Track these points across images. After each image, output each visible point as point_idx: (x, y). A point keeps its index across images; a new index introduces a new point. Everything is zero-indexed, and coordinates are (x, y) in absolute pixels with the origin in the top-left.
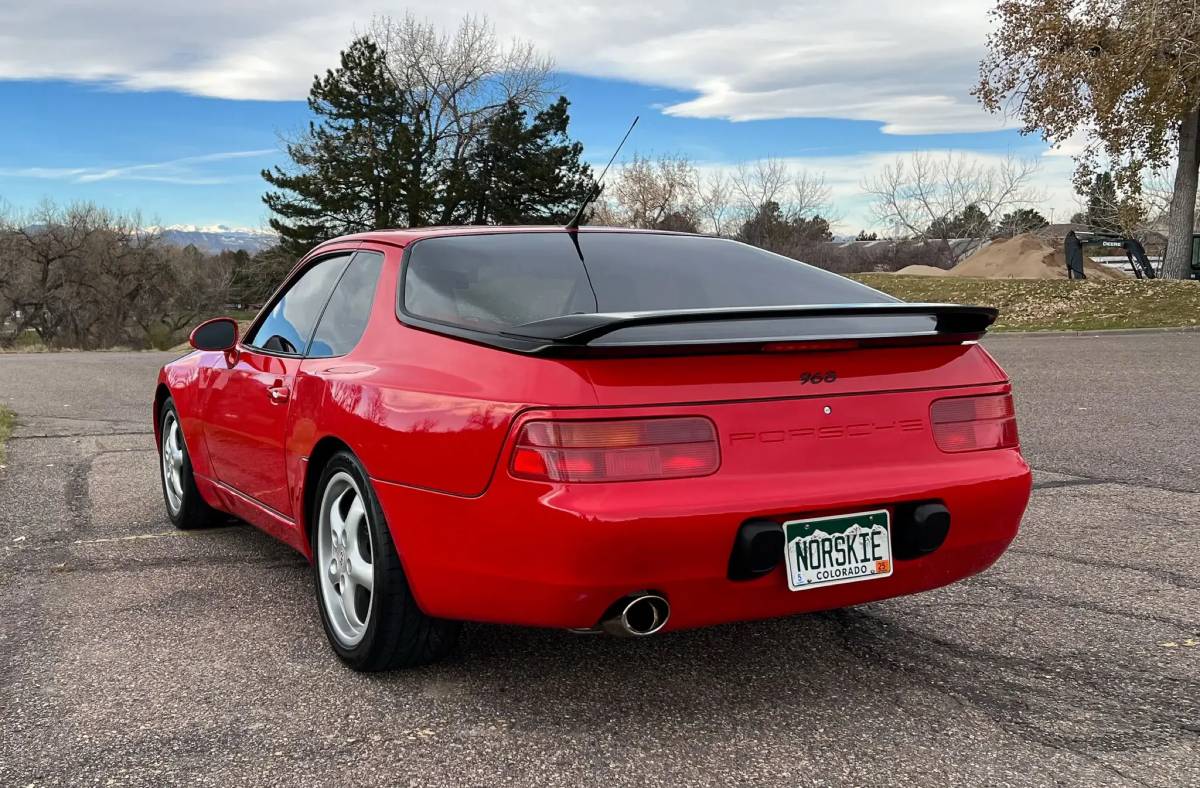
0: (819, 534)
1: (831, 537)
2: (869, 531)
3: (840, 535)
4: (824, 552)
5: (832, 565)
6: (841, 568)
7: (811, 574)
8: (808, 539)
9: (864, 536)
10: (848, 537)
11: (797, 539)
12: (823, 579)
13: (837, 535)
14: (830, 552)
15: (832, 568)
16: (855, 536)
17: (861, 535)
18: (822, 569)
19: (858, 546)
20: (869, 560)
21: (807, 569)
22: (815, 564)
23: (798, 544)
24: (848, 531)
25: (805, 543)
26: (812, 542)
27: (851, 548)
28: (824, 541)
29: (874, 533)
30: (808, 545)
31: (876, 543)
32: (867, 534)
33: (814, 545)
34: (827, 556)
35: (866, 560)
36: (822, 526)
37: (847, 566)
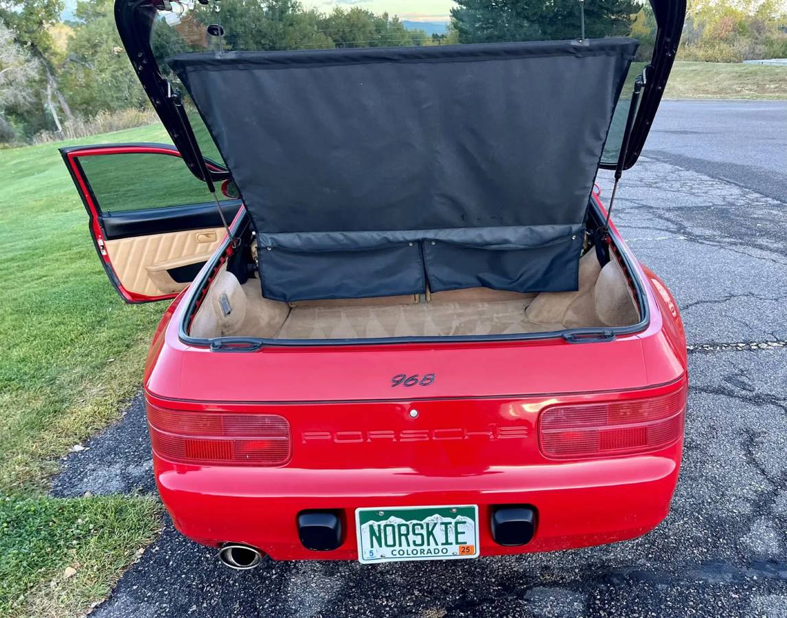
0: (394, 520)
1: (408, 523)
2: (453, 521)
3: (419, 522)
4: (400, 535)
5: (409, 545)
6: (418, 548)
7: (386, 551)
8: (383, 523)
9: (446, 524)
10: (428, 524)
11: (371, 522)
12: (398, 556)
13: (415, 522)
14: (406, 535)
15: (408, 548)
16: (435, 524)
17: (442, 523)
18: (397, 548)
19: (439, 532)
20: (451, 544)
21: (381, 546)
22: (390, 542)
23: (371, 527)
24: (428, 519)
25: (379, 526)
26: (386, 526)
27: (430, 533)
28: (400, 526)
29: (457, 523)
30: (382, 528)
31: (459, 530)
32: (451, 523)
33: (389, 529)
34: (403, 538)
35: (447, 543)
36: (397, 514)
37: (425, 547)
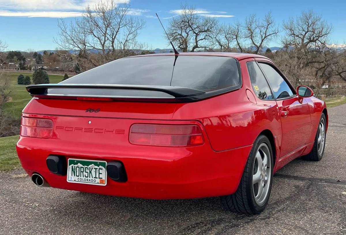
0: (80, 165)
1: (84, 167)
2: (98, 168)
3: (87, 167)
6: (86, 178)
7: (76, 178)
8: (76, 166)
9: (96, 169)
10: (90, 168)
11: (72, 165)
12: (80, 181)
13: (86, 166)
14: (83, 172)
15: (83, 178)
16: (92, 168)
17: (95, 168)
18: (80, 177)
19: (93, 172)
20: (97, 178)
21: (75, 176)
22: (78, 175)
23: (72, 167)
24: (90, 166)
26: (77, 167)
27: (90, 172)
28: (81, 167)
29: (100, 169)
30: (76, 168)
31: (100, 172)
32: (97, 169)
33: (78, 168)
34: (82, 173)
35: (96, 178)
36: (81, 163)
37: (88, 178)
